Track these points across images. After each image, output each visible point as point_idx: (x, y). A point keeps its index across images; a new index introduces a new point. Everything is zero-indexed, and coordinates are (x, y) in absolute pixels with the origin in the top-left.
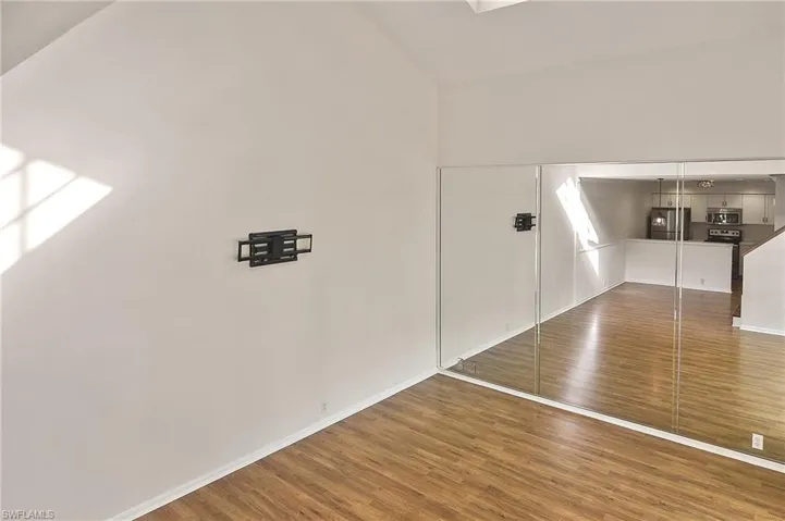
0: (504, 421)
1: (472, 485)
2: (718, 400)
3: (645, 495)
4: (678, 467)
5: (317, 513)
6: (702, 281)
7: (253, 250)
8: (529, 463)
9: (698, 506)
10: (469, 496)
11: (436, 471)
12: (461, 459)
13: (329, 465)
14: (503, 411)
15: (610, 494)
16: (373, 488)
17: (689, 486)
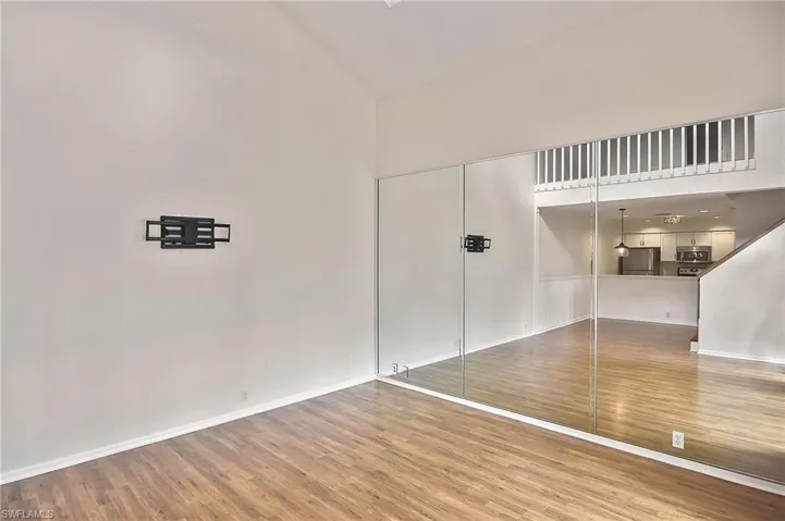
0: (420, 419)
1: (359, 468)
2: (652, 409)
3: (540, 486)
4: (588, 464)
5: (194, 484)
6: (668, 315)
7: (164, 232)
8: (428, 453)
9: (597, 500)
10: (353, 477)
11: (331, 455)
12: (360, 446)
13: (231, 446)
14: (423, 410)
15: (502, 484)
16: (260, 466)
17: (592, 481)
